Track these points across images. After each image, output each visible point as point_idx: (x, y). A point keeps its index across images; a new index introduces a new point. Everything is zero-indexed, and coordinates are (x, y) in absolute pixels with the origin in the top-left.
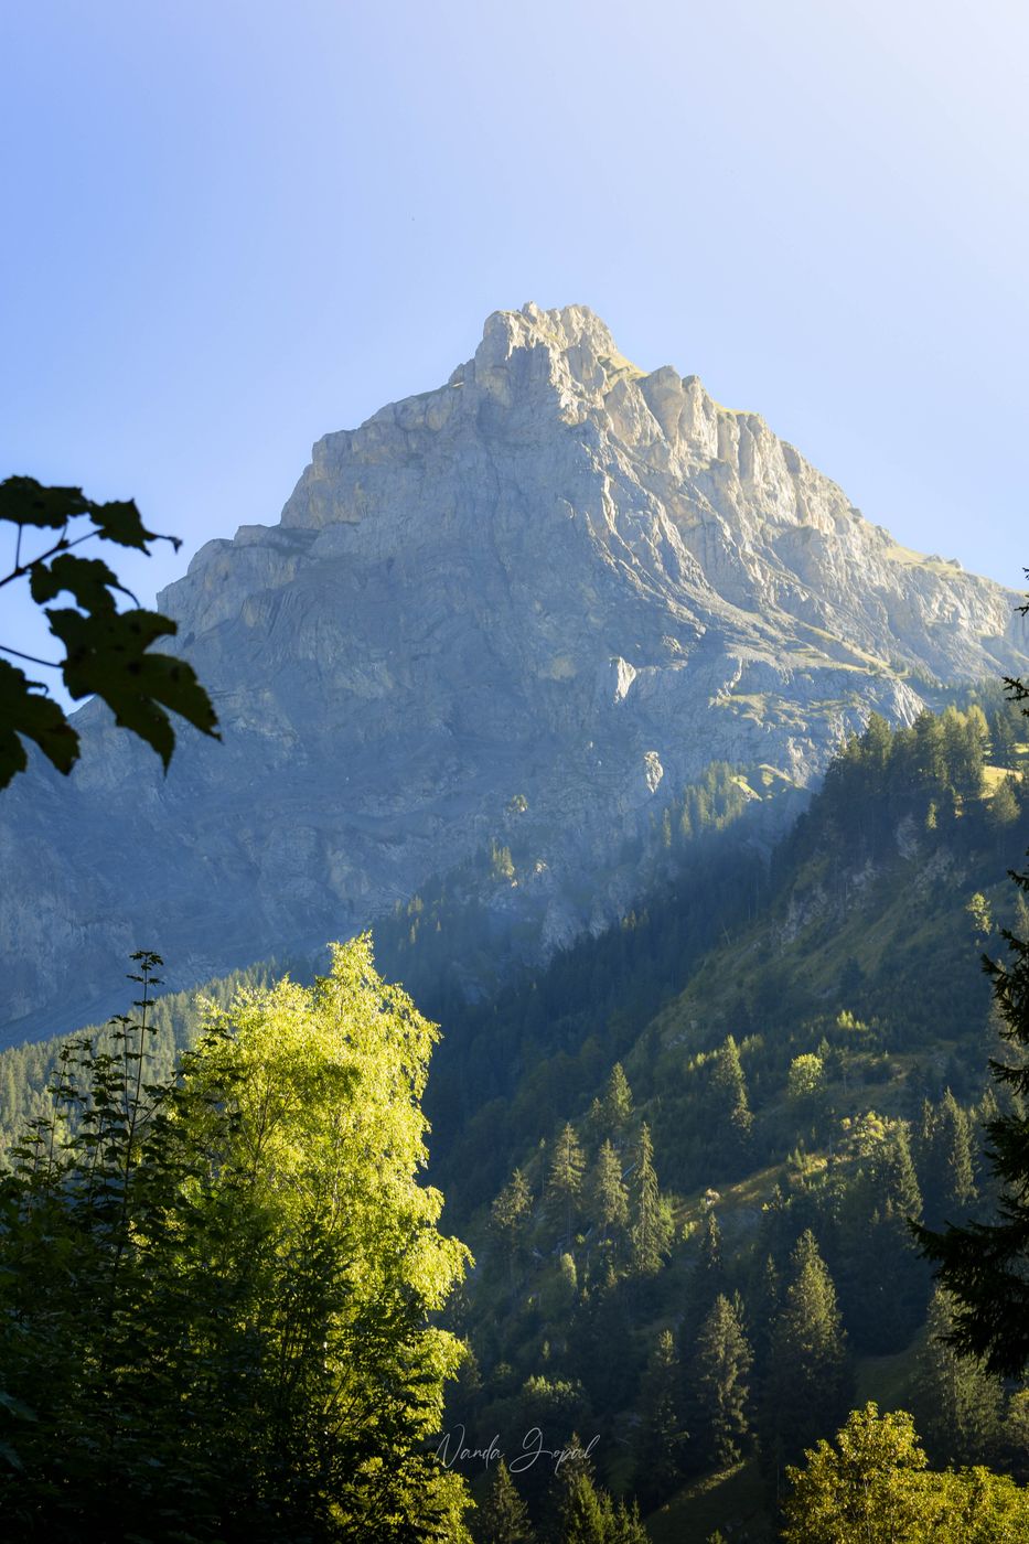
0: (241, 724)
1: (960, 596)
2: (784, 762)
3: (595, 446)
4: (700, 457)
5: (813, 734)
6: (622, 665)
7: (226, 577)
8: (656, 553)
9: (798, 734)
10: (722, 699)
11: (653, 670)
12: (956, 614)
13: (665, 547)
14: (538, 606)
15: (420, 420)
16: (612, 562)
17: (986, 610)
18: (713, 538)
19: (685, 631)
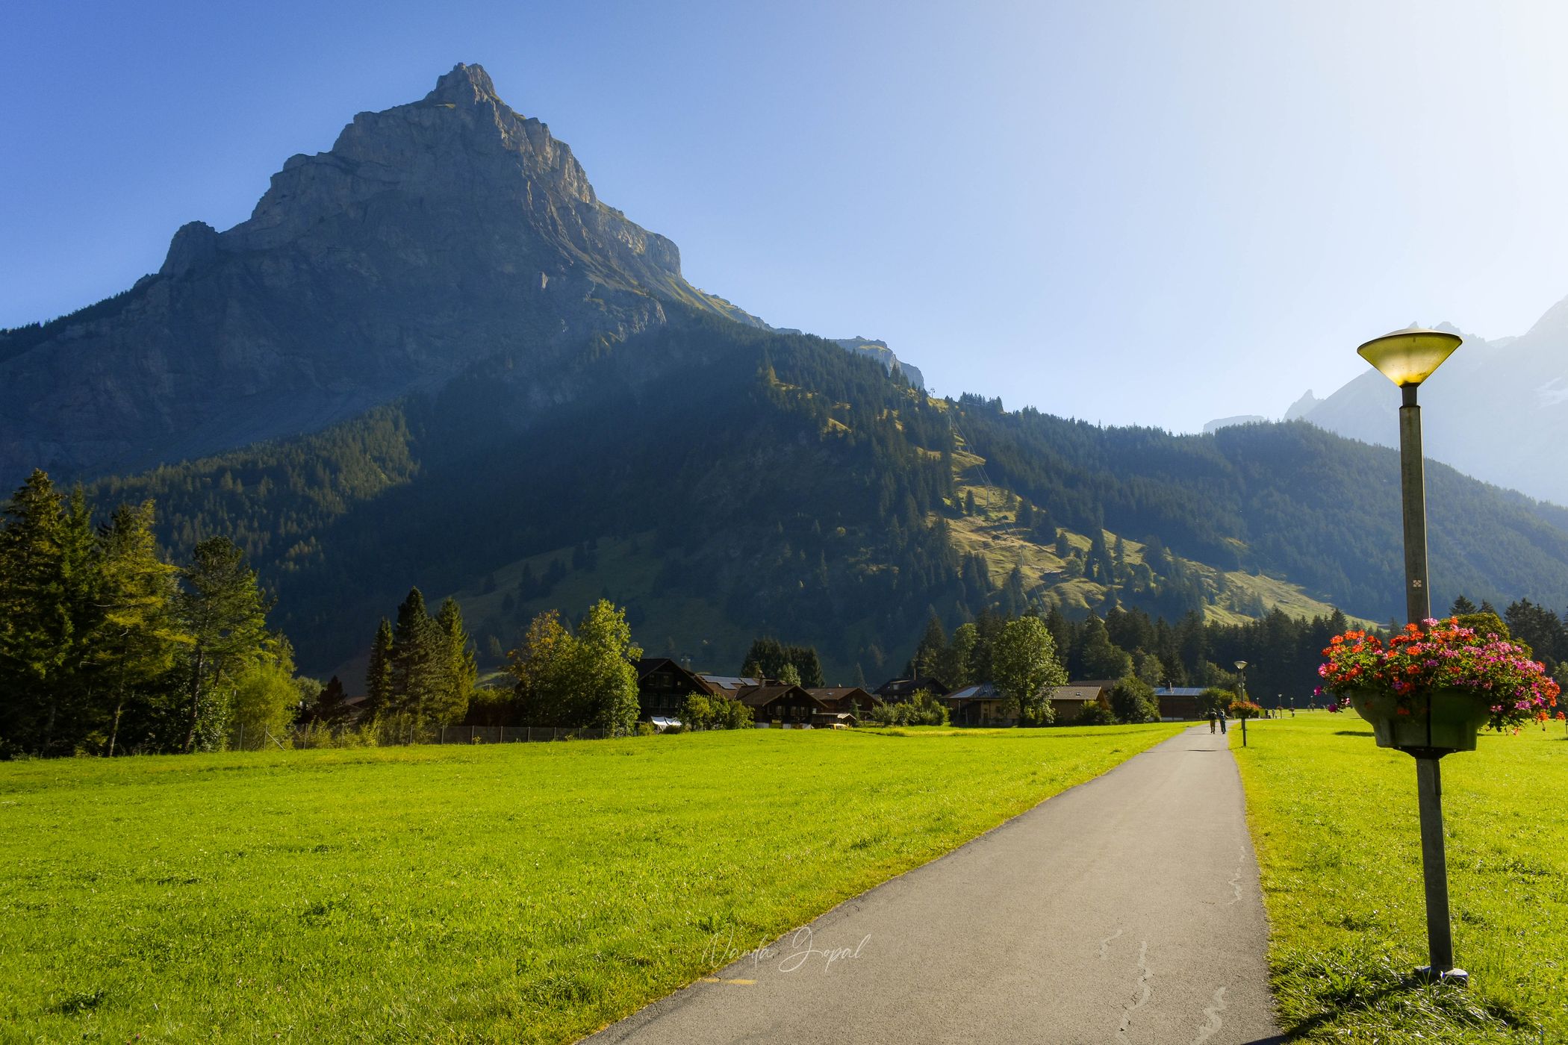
0: (350, 266)
1: (629, 233)
2: (617, 332)
3: (522, 165)
4: (547, 164)
5: (627, 322)
6: (544, 276)
7: (313, 179)
8: (549, 221)
9: (622, 321)
10: (586, 299)
11: (555, 279)
12: (628, 242)
13: (552, 218)
14: (497, 237)
15: (417, 119)
16: (533, 224)
17: (639, 241)
18: (568, 215)
19: (566, 262)
